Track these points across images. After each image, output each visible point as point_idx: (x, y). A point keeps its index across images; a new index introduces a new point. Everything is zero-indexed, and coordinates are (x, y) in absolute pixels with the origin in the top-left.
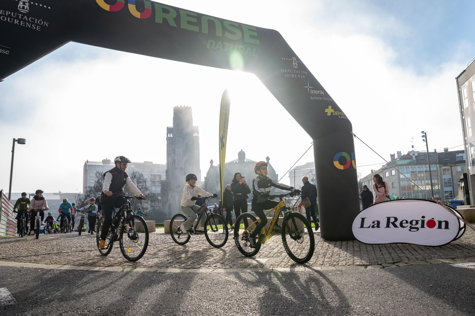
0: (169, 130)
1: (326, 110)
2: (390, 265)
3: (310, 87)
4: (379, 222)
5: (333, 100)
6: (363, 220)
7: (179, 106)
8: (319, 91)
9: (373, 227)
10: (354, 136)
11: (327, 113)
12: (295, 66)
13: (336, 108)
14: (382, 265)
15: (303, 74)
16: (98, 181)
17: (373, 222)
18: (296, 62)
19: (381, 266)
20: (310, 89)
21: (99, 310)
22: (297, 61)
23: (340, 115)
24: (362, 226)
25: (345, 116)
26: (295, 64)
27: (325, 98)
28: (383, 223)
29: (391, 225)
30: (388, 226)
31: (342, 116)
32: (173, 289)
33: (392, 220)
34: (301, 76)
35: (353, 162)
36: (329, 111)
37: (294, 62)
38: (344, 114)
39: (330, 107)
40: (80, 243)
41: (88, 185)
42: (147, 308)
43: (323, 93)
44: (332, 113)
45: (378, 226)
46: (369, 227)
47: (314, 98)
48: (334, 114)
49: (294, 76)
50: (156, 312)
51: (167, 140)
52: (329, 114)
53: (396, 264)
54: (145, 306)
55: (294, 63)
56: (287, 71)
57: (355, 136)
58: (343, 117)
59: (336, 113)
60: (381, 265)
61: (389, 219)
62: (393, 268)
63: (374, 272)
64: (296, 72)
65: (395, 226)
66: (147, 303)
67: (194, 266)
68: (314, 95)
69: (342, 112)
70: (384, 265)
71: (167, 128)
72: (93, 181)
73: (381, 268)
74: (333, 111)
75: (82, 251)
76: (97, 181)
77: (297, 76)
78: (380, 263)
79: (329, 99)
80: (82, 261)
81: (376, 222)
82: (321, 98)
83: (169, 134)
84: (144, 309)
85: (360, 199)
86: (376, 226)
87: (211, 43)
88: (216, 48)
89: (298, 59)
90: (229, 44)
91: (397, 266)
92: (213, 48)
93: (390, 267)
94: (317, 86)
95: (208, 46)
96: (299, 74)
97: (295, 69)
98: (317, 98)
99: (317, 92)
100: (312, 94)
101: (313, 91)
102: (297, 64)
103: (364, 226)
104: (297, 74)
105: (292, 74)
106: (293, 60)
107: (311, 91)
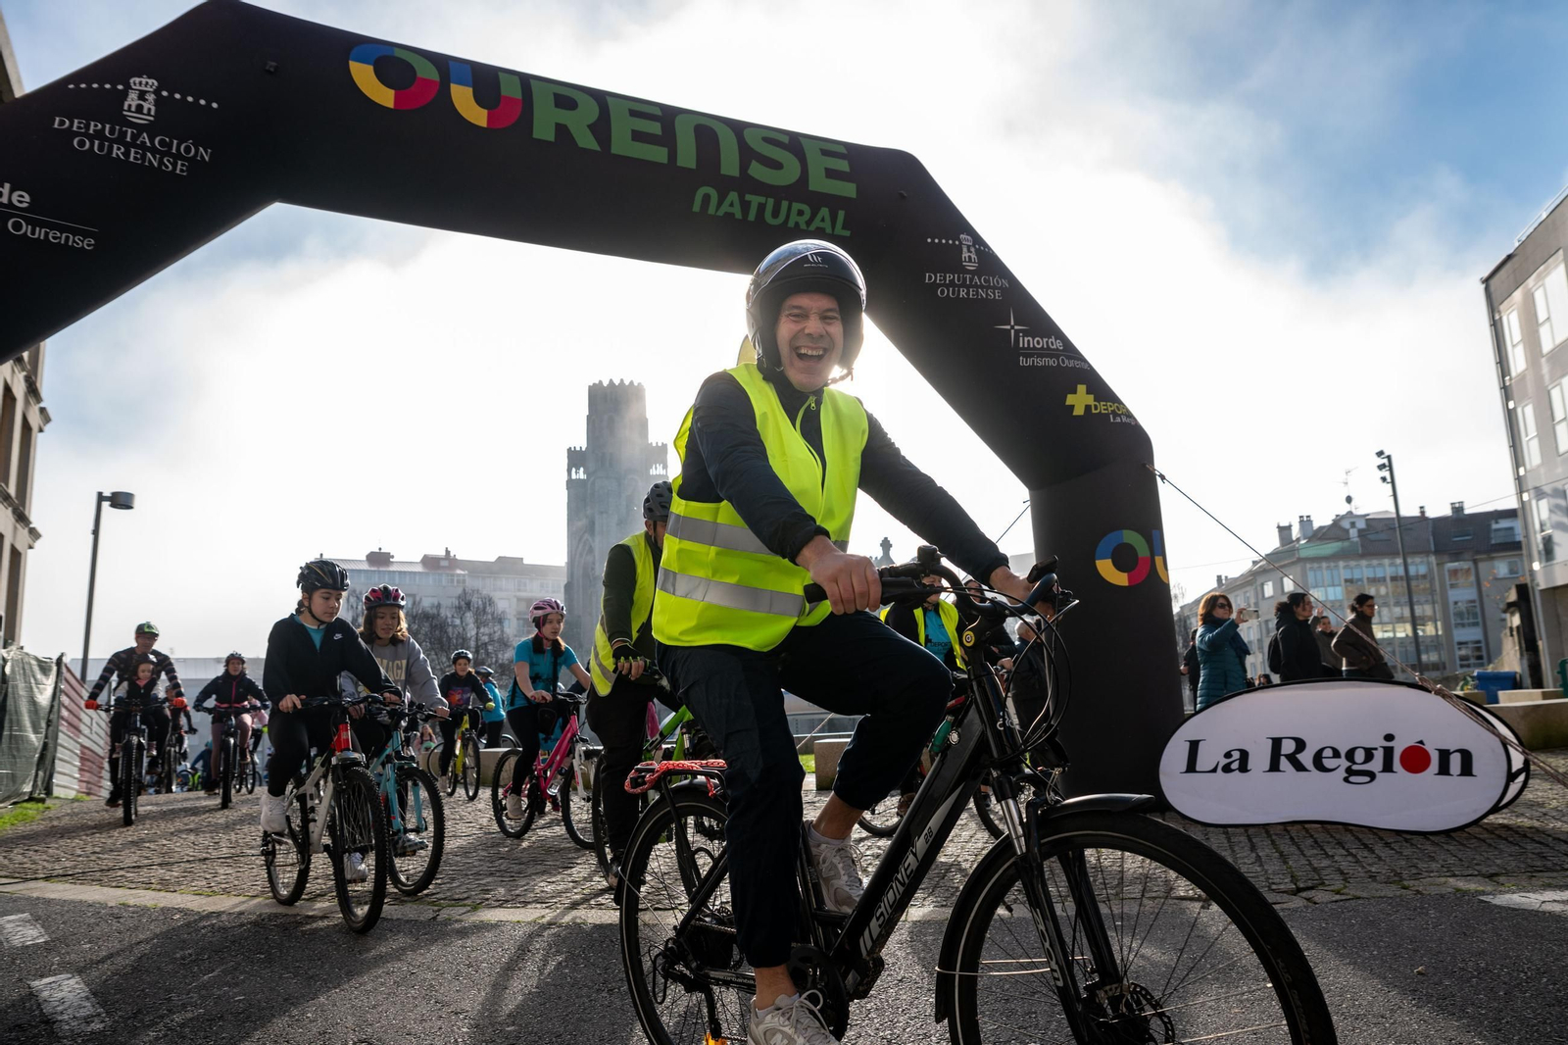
1: (1070, 399)
2: (1285, 897)
3: (1016, 327)
4: (1244, 755)
5: (1090, 366)
6: (1194, 746)
8: (1045, 340)
9: (1227, 769)
10: (1159, 479)
11: (1072, 407)
12: (970, 261)
13: (1101, 390)
15: (994, 288)
17: (1228, 755)
18: (973, 249)
20: (1017, 332)
22: (974, 245)
23: (1113, 412)
24: (1191, 767)
25: (1129, 415)
26: (970, 257)
27: (1066, 361)
28: (1260, 758)
29: (1284, 763)
30: (1274, 767)
31: (1119, 415)
33: (1288, 747)
34: (987, 294)
35: (1158, 560)
36: (1079, 401)
37: (965, 249)
38: (1128, 411)
39: (1082, 388)
43: (1058, 345)
44: (1088, 408)
45: (1243, 768)
46: (1214, 770)
47: (1030, 362)
48: (1094, 411)
52: (1079, 411)
53: (1304, 894)
55: (965, 254)
56: (945, 279)
57: (1163, 477)
58: (1124, 419)
59: (1102, 408)
61: (1277, 743)
62: (1296, 911)
64: (971, 280)
65: (1299, 767)
68: (1030, 352)
69: (1120, 402)
74: (1090, 400)
77: (977, 292)
79: (1078, 364)
81: (1236, 755)
82: (1052, 362)
85: (1184, 675)
86: (1235, 766)
87: (706, 198)
88: (721, 213)
89: (977, 240)
90: (762, 199)
91: (1308, 900)
92: (711, 210)
93: (1285, 906)
94: (1039, 322)
95: (696, 207)
96: (982, 287)
97: (969, 272)
98: (1040, 362)
99: (1038, 343)
100: (1023, 348)
101: (1026, 339)
102: (973, 256)
103: (1198, 769)
104: (976, 286)
105: (959, 286)
106: (961, 243)
107: (1021, 339)
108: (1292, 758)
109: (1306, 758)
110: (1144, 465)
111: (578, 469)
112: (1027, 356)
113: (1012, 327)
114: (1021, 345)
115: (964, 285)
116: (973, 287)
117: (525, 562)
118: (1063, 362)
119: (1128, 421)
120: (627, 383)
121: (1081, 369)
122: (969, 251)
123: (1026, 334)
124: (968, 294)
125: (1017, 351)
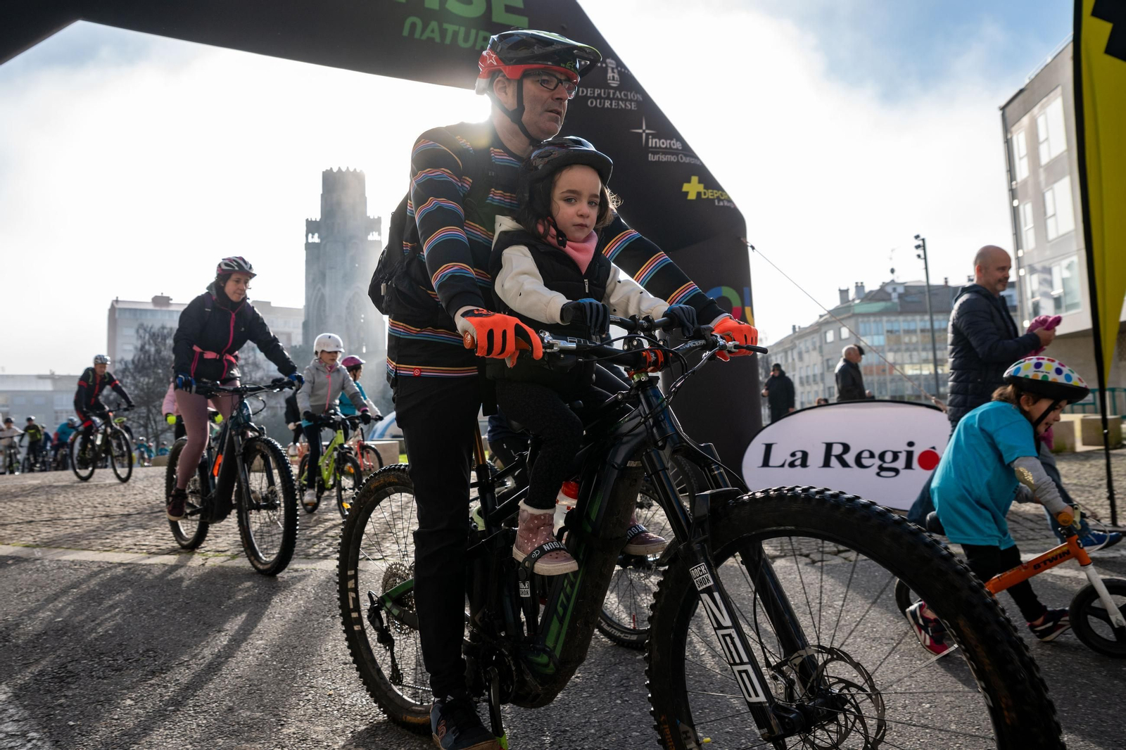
0: (311, 227)
1: (686, 187)
2: (829, 557)
3: (647, 131)
4: (805, 455)
5: (701, 162)
6: (769, 447)
7: (335, 170)
8: (668, 141)
9: (792, 465)
10: (750, 249)
11: (687, 193)
12: (613, 79)
13: (708, 180)
14: (811, 556)
15: (631, 101)
16: (142, 348)
17: (793, 455)
18: (616, 71)
19: (808, 560)
20: (647, 135)
21: (150, 657)
22: (617, 68)
23: (718, 198)
24: (766, 463)
25: (730, 201)
26: (613, 77)
27: (684, 158)
28: (816, 457)
29: (834, 461)
30: (827, 464)
31: (722, 200)
32: (320, 609)
33: (837, 450)
34: (626, 105)
35: (747, 309)
36: (693, 188)
37: (610, 71)
38: (729, 197)
39: (695, 179)
40: (102, 497)
41: (118, 357)
42: (261, 653)
43: (678, 145)
44: (699, 194)
45: (804, 464)
46: (783, 466)
47: (656, 158)
48: (703, 197)
50: (281, 663)
51: (306, 249)
52: (692, 196)
53: (843, 555)
54: (257, 649)
55: (610, 75)
56: (594, 93)
57: (753, 248)
58: (726, 203)
59: (710, 194)
60: (807, 556)
61: (829, 446)
62: (836, 566)
63: (790, 574)
64: (614, 94)
65: (845, 464)
66: (260, 642)
67: (370, 554)
68: (656, 151)
69: (723, 190)
70: (816, 557)
71: (307, 220)
72: (130, 347)
73: (807, 564)
74: (701, 188)
75: (107, 516)
76: (139, 346)
77: (618, 103)
78: (805, 551)
79: (693, 161)
80: (108, 541)
81: (799, 455)
82: (673, 159)
83: (310, 235)
84: (254, 655)
85: (763, 396)
86: (798, 462)
87: (413, 25)
88: (424, 37)
89: (619, 64)
90: (456, 28)
91: (845, 559)
92: (417, 35)
93: (828, 563)
94: (665, 129)
95: (406, 33)
96: (622, 100)
97: (612, 88)
98: (664, 158)
99: (663, 143)
100: (652, 147)
101: (654, 140)
102: (616, 76)
103: (771, 464)
104: (618, 99)
105: (605, 99)
106: (607, 66)
107: (650, 140)
108: (840, 458)
109: (850, 458)
110: (739, 238)
111: (313, 234)
112: (654, 153)
113: (644, 131)
114: (650, 145)
115: (608, 98)
116: (615, 99)
117: (273, 305)
118: (682, 159)
119: (729, 204)
120: (351, 170)
121: (695, 165)
122: (613, 72)
123: (654, 136)
124: (611, 104)
125: (647, 150)
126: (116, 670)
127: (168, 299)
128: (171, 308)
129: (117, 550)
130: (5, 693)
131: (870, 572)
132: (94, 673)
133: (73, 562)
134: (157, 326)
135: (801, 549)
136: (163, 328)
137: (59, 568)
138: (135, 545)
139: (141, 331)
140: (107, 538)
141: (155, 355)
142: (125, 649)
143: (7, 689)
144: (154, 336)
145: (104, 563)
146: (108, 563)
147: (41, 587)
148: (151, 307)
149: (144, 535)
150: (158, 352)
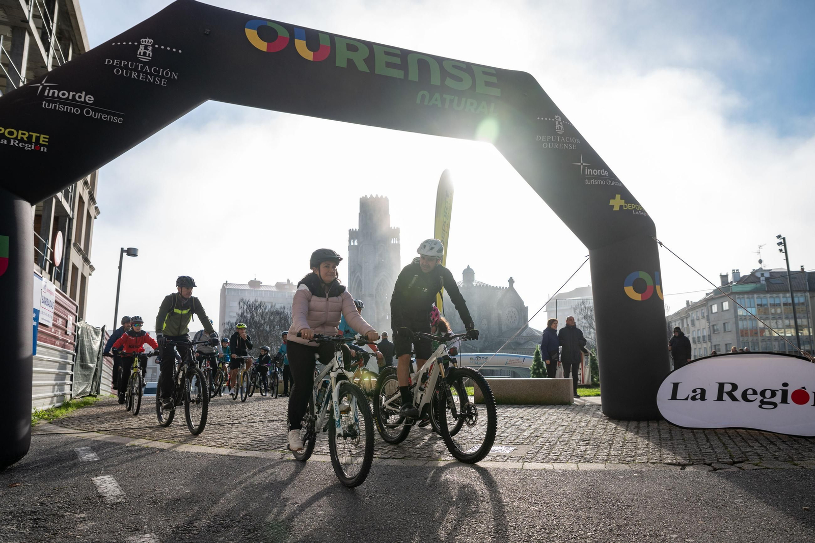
0: (353, 235)
1: (612, 202)
2: (727, 466)
3: (584, 164)
4: (703, 392)
5: (623, 185)
6: (676, 386)
7: (368, 196)
8: (599, 171)
9: (694, 398)
10: (659, 245)
11: (613, 206)
12: (560, 129)
13: (628, 197)
14: (713, 465)
15: (572, 143)
16: (242, 314)
17: (694, 391)
18: (561, 123)
19: (711, 468)
20: (584, 167)
21: (247, 519)
22: (562, 121)
23: (635, 209)
24: (674, 397)
25: (643, 211)
26: (560, 127)
27: (610, 182)
28: (712, 393)
29: (725, 396)
30: (720, 398)
31: (638, 211)
32: (361, 492)
33: (728, 388)
34: (569, 147)
35: (658, 287)
36: (617, 203)
37: (557, 123)
38: (642, 208)
39: (618, 196)
40: (216, 411)
41: (227, 321)
42: (321, 520)
43: (606, 173)
44: (621, 207)
45: (703, 398)
46: (687, 399)
47: (591, 182)
48: (624, 209)
49: (558, 146)
50: (335, 527)
51: (349, 249)
52: (616, 208)
53: (737, 465)
54: (318, 517)
55: (557, 126)
56: (547, 139)
57: (661, 244)
58: (640, 213)
59: (629, 206)
60: (710, 465)
61: (721, 386)
62: (733, 473)
63: (698, 478)
64: (560, 139)
65: (734, 399)
66: (321, 512)
67: (395, 455)
68: (591, 177)
69: (639, 204)
70: (715, 465)
71: (350, 230)
72: (235, 314)
73: (710, 471)
74: (622, 202)
75: (219, 424)
76: (240, 313)
77: (563, 145)
78: (707, 461)
79: (616, 184)
80: (219, 440)
81: (699, 391)
82: (602, 183)
83: (352, 241)
84: (316, 521)
86: (698, 397)
91: (740, 468)
93: (726, 470)
94: (596, 161)
96: (566, 143)
97: (559, 135)
98: (596, 182)
100: (587, 175)
101: (589, 170)
103: (677, 398)
104: (563, 142)
105: (553, 142)
106: (555, 120)
107: (586, 170)
108: (730, 394)
109: (738, 394)
112: (589, 179)
113: (582, 164)
114: (586, 173)
115: (556, 142)
116: (561, 143)
118: (608, 183)
119: (643, 214)
120: (379, 196)
121: (618, 186)
122: (559, 124)
123: (589, 167)
125: (584, 177)
126: (225, 527)
127: (259, 282)
128: (261, 289)
129: (225, 447)
130: (154, 538)
131: (761, 479)
132: (210, 529)
133: (197, 453)
134: (252, 300)
135: (704, 459)
136: (256, 301)
137: (188, 457)
138: (237, 444)
139: (242, 304)
140: (219, 439)
141: (250, 320)
142: (231, 513)
143: (155, 536)
144: (249, 307)
145: (217, 455)
146: (220, 455)
147: (177, 469)
148: (248, 288)
149: (243, 438)
150: (252, 317)
